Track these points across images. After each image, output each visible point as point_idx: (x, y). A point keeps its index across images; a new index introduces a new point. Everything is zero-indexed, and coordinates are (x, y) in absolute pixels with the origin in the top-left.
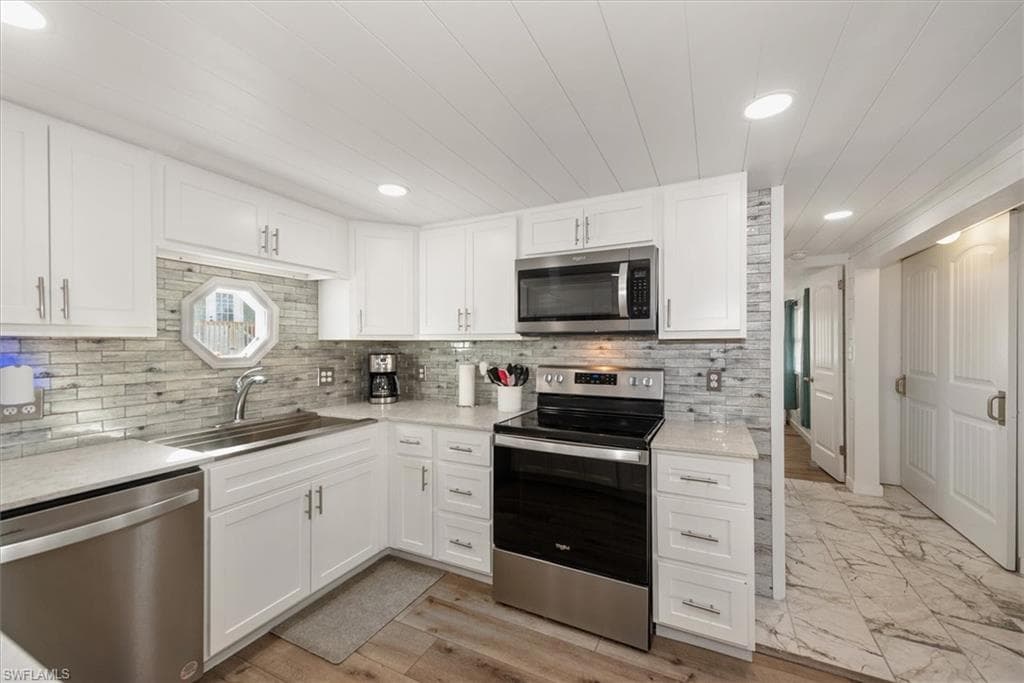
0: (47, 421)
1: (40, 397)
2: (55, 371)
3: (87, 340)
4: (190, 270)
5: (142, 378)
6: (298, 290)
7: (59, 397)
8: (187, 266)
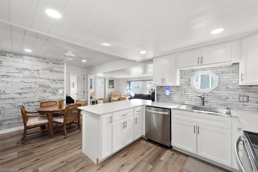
0: (171, 98)
1: (171, 94)
2: (172, 91)
3: (176, 86)
4: (193, 71)
5: (184, 93)
6: (228, 69)
7: (173, 95)
8: (192, 70)
